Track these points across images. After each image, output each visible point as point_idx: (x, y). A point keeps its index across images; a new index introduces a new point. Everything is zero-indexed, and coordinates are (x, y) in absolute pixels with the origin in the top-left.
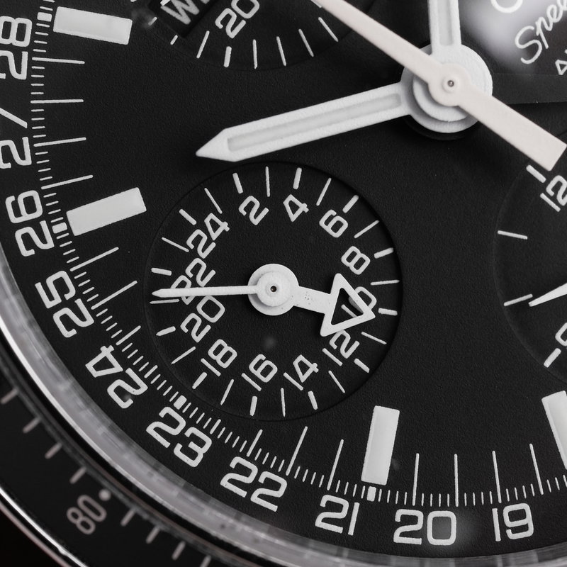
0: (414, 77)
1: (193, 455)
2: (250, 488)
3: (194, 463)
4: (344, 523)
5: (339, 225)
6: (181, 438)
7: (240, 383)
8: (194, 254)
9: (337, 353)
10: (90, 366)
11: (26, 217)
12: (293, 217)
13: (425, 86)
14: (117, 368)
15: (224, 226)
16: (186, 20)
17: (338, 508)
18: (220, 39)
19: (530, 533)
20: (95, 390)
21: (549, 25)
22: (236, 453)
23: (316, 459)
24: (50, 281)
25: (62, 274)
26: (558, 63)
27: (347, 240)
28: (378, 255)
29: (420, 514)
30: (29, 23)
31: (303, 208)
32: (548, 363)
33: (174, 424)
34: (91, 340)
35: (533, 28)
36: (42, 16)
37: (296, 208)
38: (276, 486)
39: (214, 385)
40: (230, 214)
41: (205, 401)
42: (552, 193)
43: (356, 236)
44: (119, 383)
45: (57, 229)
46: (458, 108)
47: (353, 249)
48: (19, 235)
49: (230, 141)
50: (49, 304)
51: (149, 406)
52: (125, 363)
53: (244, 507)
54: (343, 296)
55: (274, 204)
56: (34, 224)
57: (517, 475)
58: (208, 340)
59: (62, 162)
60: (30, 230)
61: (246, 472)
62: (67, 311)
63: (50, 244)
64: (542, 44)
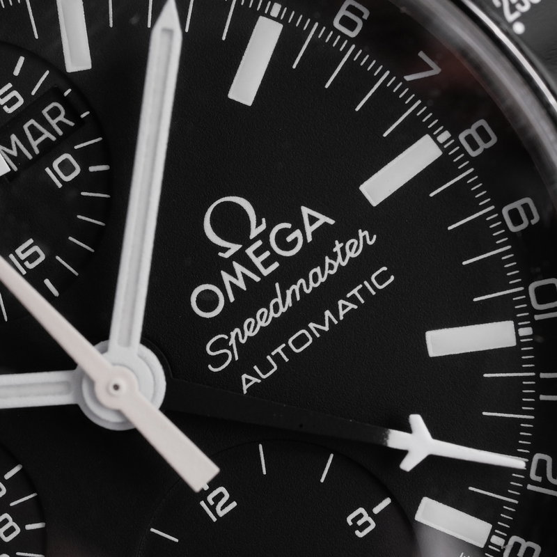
13: (92, 383)
21: (243, 338)
26: (244, 377)
27: (4, 507)
28: (29, 527)
35: (226, 337)
42: (212, 503)
43: (12, 504)
47: (6, 516)
64: (233, 355)
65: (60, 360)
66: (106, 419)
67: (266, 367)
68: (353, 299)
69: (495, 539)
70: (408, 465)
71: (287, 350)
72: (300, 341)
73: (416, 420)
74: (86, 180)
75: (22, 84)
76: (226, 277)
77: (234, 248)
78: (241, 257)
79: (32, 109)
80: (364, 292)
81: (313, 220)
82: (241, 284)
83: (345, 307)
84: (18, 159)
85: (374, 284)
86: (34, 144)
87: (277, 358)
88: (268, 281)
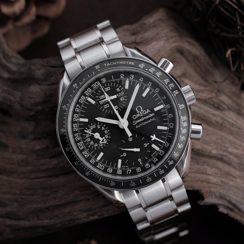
0: (120, 121)
1: (81, 148)
2: (85, 154)
3: (81, 149)
4: (93, 162)
5: (106, 132)
6: (81, 146)
7: (89, 143)
8: (91, 128)
9: (100, 145)
10: (75, 135)
11: (75, 117)
12: (102, 129)
13: (121, 123)
14: (78, 136)
15: (95, 127)
16: (101, 104)
17: (93, 160)
18: (103, 108)
19: (111, 172)
20: (74, 137)
22: (85, 150)
23: (93, 154)
24: (75, 124)
25: (76, 124)
26: (137, 126)
27: (107, 134)
28: (109, 137)
29: (101, 165)
30: (85, 97)
31: (104, 129)
32: (121, 156)
33: (81, 144)
34: (76, 132)
35: (136, 121)
36: (87, 97)
37: (103, 128)
38: (88, 155)
39: (86, 142)
40: (96, 126)
41: (85, 143)
42: (130, 139)
44: (77, 138)
45: (78, 119)
46: (123, 126)
48: (74, 118)
49: (99, 119)
50: (74, 127)
51: (79, 141)
52: (79, 136)
53: (83, 156)
54: (103, 140)
55: (101, 127)
56: (76, 118)
57: (112, 166)
58: (88, 138)
59: (82, 113)
60: (75, 118)
61: (85, 153)
62: (75, 128)
63: (77, 121)
64: (136, 124)
65: (118, 119)
66: (121, 127)
67: (139, 126)
68: (150, 121)
69: (160, 150)
70: (152, 140)
71: (142, 124)
72: (144, 124)
73: (154, 135)
74: (124, 101)
75: (120, 89)
76: (137, 115)
77: (139, 112)
78: (139, 113)
79: (120, 92)
80: (152, 120)
81: (148, 111)
82: (139, 116)
83: (149, 121)
84: (117, 97)
85: (153, 119)
86: (120, 95)
87: (141, 125)
88: (142, 116)
